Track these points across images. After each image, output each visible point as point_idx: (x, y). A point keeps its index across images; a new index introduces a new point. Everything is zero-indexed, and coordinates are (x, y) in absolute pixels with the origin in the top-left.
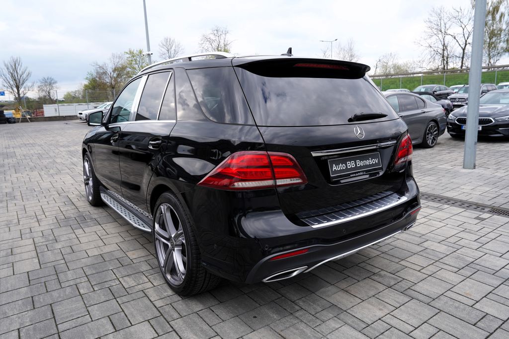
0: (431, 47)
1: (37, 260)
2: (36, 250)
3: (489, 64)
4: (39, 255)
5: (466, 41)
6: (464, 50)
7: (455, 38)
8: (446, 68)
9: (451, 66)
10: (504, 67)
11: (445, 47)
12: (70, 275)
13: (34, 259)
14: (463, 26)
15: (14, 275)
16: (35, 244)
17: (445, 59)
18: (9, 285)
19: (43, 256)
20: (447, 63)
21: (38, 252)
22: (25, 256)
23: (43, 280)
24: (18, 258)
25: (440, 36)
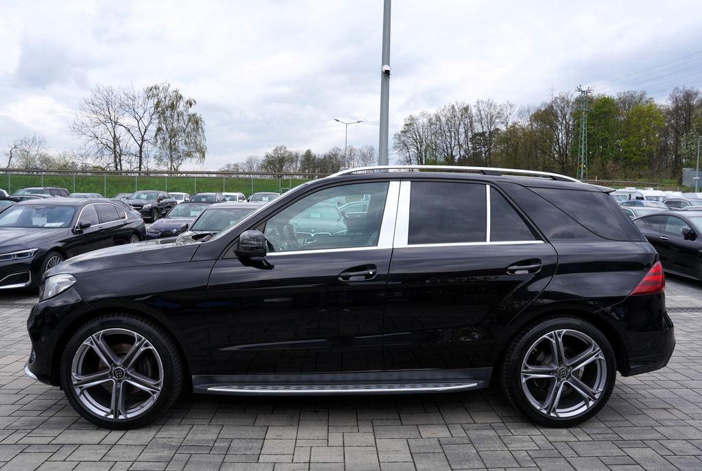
0: (97, 138)
3: (171, 168)
5: (143, 137)
6: (141, 146)
7: (129, 131)
8: (119, 167)
9: (125, 166)
10: (187, 173)
11: (116, 141)
14: (138, 118)
17: (118, 156)
20: (120, 160)
25: (109, 125)
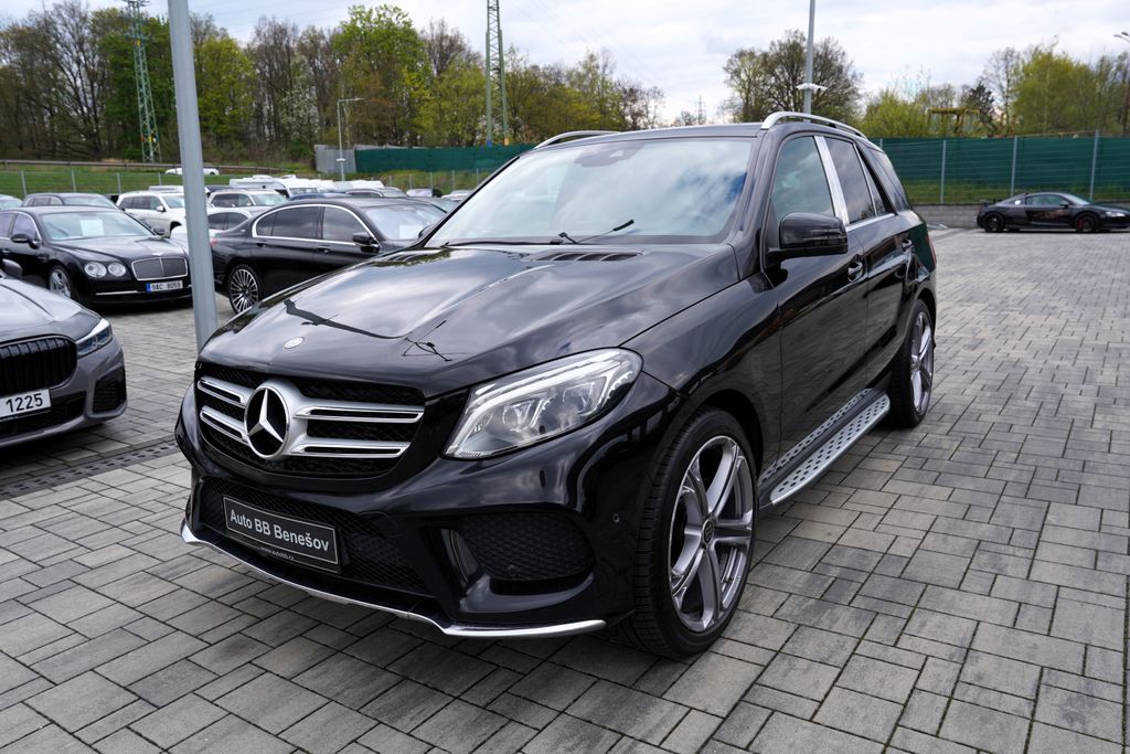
1: (1049, 517)
2: (1039, 541)
4: (1038, 527)
12: (1011, 476)
13: (1054, 522)
15: (1102, 510)
16: (1033, 559)
18: (1114, 496)
19: (1032, 522)
21: (1036, 535)
22: (1068, 537)
23: (1057, 484)
24: (1086, 540)
